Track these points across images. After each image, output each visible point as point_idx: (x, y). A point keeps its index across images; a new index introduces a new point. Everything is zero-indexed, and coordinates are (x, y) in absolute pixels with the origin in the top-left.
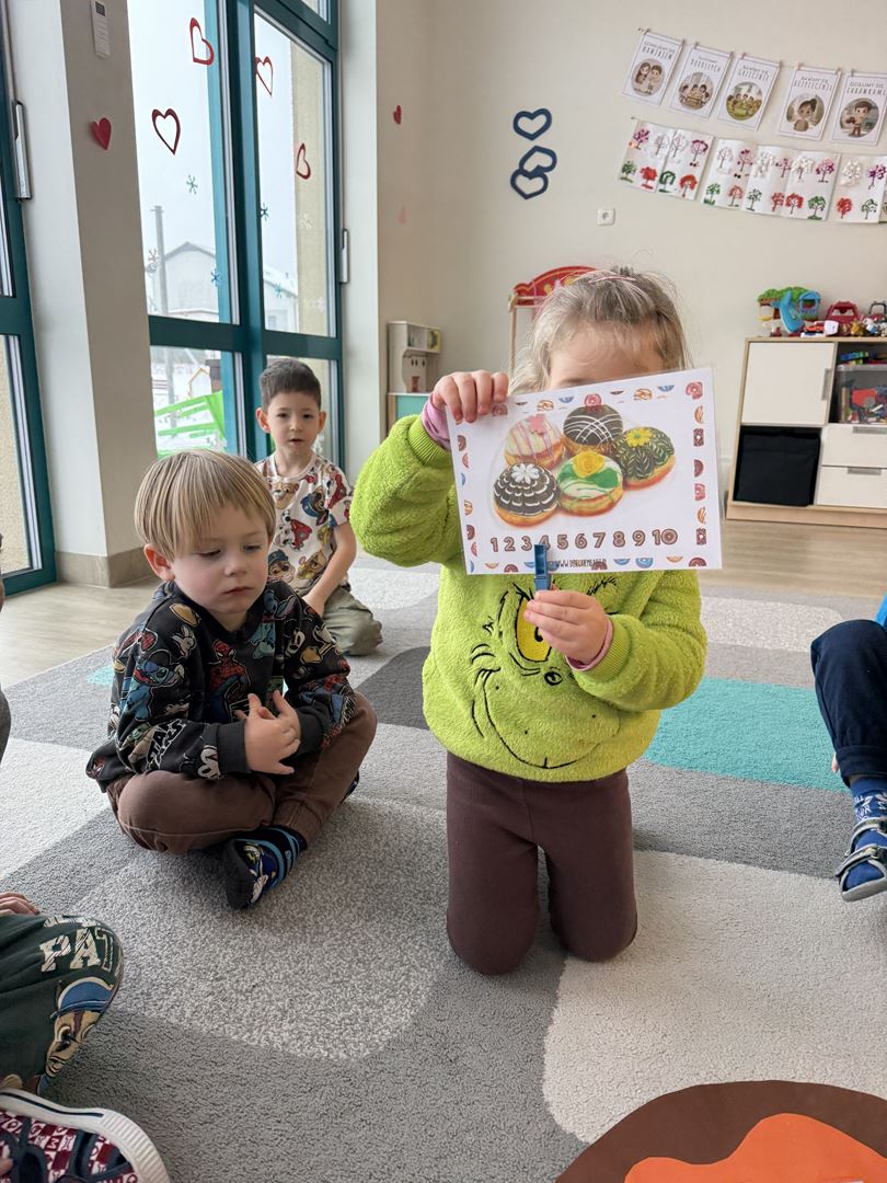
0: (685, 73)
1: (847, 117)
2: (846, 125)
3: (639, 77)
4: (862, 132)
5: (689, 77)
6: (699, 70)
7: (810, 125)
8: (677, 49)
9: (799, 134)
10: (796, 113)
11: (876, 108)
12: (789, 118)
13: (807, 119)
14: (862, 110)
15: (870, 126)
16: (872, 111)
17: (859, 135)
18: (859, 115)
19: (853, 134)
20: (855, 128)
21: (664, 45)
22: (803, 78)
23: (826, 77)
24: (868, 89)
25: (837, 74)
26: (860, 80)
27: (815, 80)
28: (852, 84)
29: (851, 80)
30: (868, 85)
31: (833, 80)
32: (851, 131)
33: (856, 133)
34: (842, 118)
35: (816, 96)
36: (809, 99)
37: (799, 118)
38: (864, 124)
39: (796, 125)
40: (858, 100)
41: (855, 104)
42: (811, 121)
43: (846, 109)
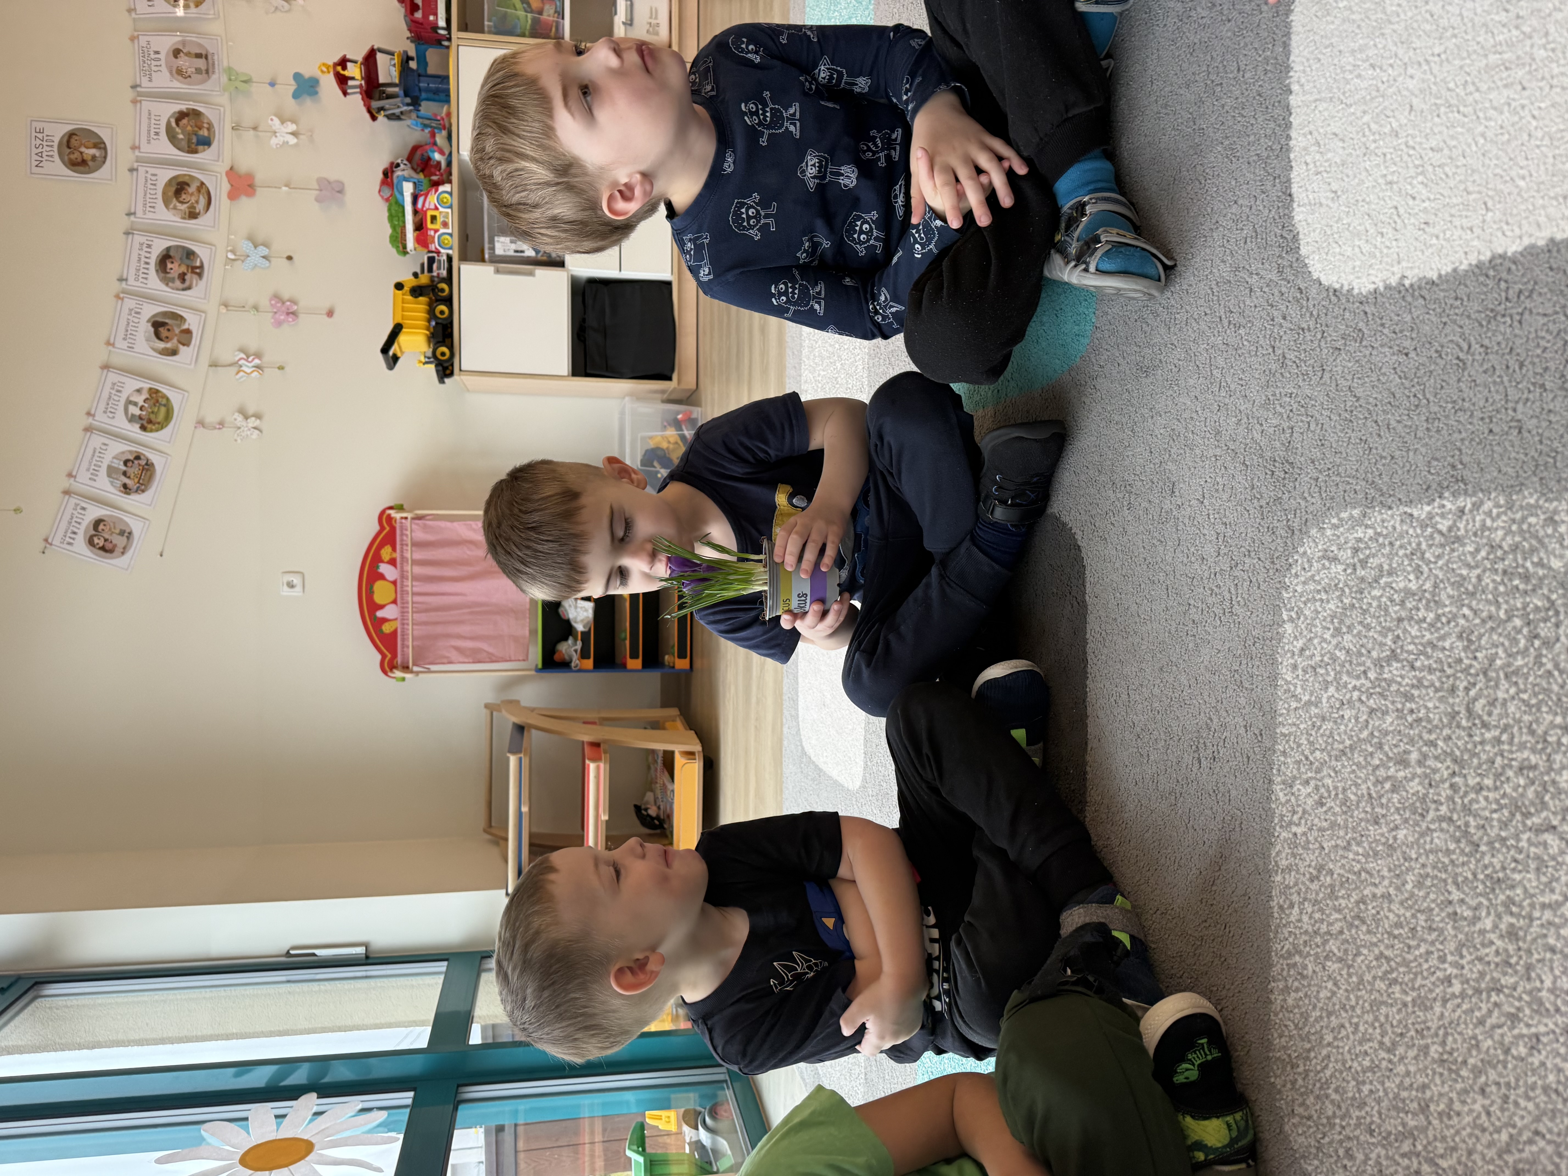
0: (106, 487)
1: (178, 283)
2: (187, 284)
3: (106, 550)
4: (198, 264)
5: (112, 483)
6: (103, 471)
7: (185, 327)
8: (73, 501)
9: (195, 340)
10: (169, 345)
11: (168, 249)
12: (174, 352)
13: (177, 331)
14: (169, 266)
15: (190, 254)
16: (172, 253)
17: (201, 267)
18: (175, 268)
19: (200, 275)
20: (193, 272)
21: (67, 517)
22: (125, 339)
23: (125, 311)
24: (143, 259)
25: (122, 299)
26: (132, 271)
27: (128, 324)
28: (137, 280)
29: (131, 281)
30: (139, 260)
31: (130, 303)
32: (195, 277)
33: (198, 271)
34: (178, 289)
35: (148, 321)
36: (152, 330)
37: (175, 341)
38: (188, 262)
39: (184, 345)
40: (157, 271)
41: (162, 275)
42: (179, 326)
43: (167, 285)
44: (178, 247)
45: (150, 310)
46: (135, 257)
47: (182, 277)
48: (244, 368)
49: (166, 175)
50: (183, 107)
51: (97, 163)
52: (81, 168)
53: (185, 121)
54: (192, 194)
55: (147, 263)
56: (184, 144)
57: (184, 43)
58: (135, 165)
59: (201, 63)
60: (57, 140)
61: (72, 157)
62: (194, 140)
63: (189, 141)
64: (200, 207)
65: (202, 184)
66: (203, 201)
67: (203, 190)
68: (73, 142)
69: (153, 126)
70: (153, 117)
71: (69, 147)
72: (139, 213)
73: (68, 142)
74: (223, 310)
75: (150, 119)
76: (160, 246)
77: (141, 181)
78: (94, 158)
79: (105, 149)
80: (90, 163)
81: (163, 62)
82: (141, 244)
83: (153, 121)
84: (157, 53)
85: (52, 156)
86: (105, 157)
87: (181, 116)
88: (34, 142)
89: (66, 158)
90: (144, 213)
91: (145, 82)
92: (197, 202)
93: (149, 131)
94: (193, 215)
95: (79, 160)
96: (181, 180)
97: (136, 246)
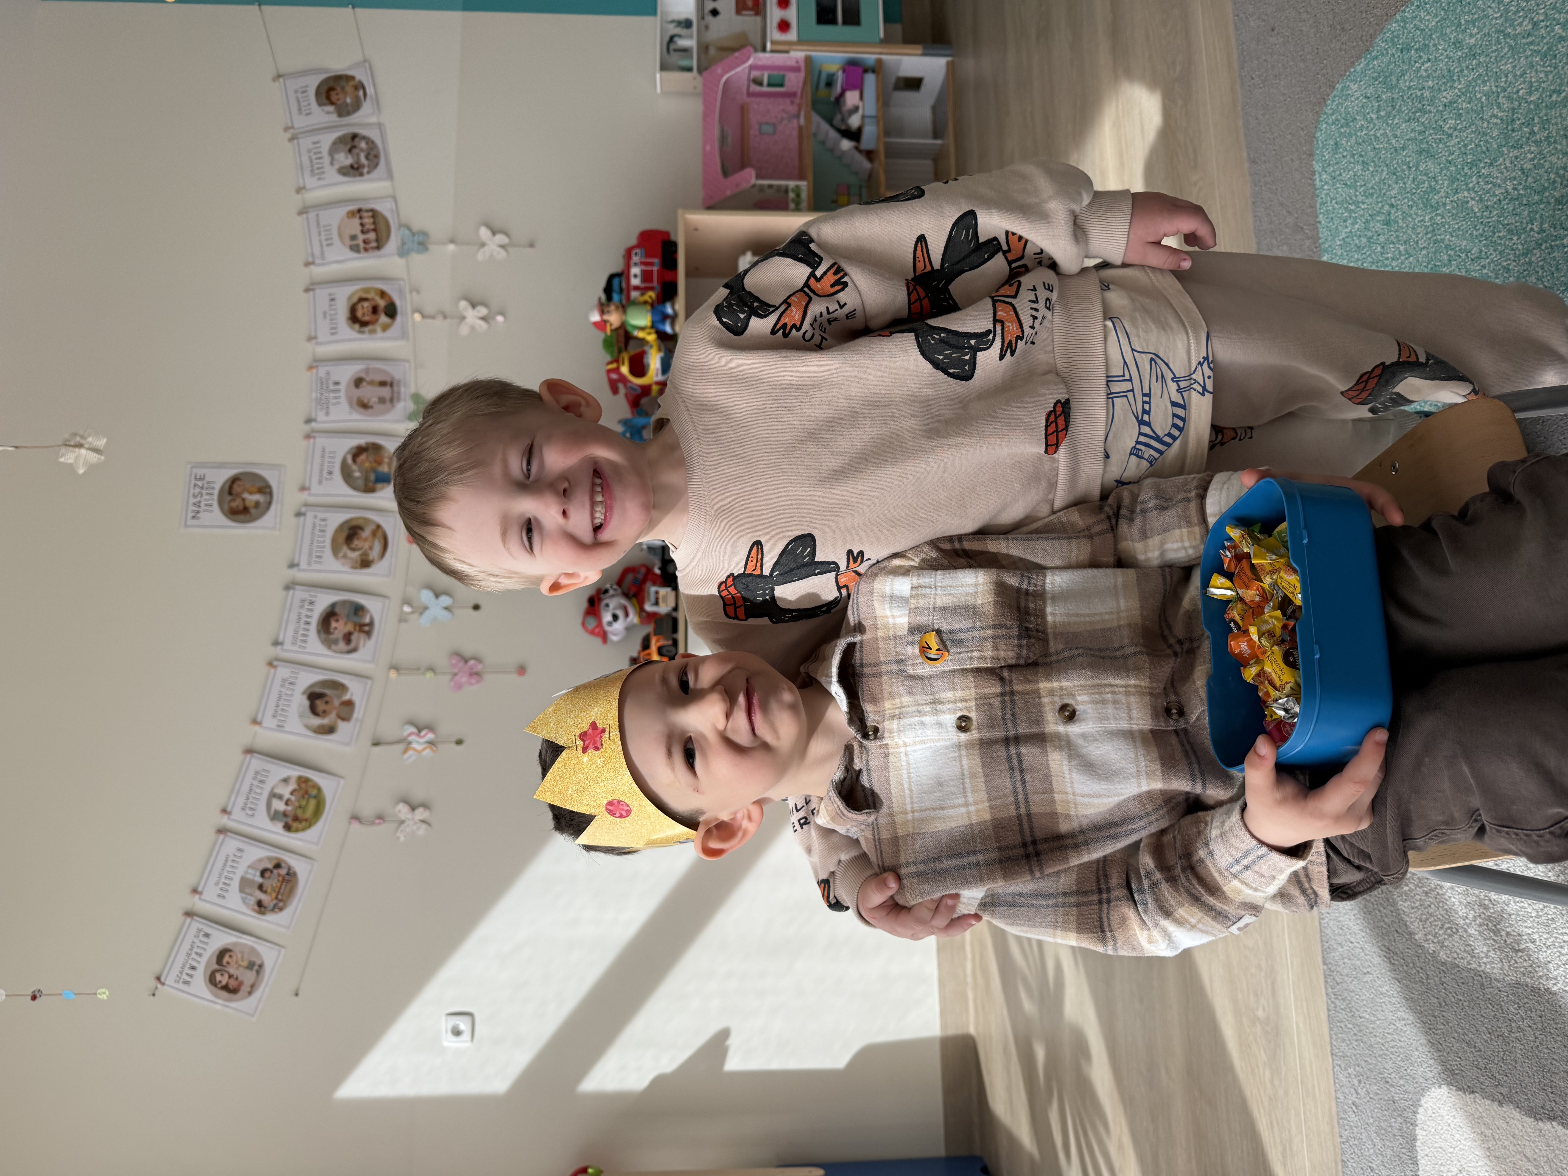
0: (239, 907)
1: (342, 645)
2: (353, 645)
3: (230, 990)
4: (367, 620)
5: (244, 900)
6: (235, 884)
7: (347, 697)
8: (195, 925)
9: (357, 714)
10: (326, 721)
11: (333, 605)
12: (330, 730)
13: (336, 703)
14: (334, 624)
15: (358, 609)
16: (338, 610)
17: (371, 624)
18: (339, 627)
19: (369, 634)
20: (361, 631)
21: (186, 947)
22: (274, 716)
23: (278, 682)
24: (304, 619)
25: (275, 667)
26: (290, 633)
27: (280, 698)
28: (294, 644)
29: (288, 646)
30: (299, 619)
31: (283, 672)
32: (363, 636)
33: (366, 629)
34: (342, 652)
35: (304, 693)
36: (307, 703)
37: (333, 715)
38: (356, 619)
39: (343, 719)
40: (319, 632)
41: (324, 636)
42: (339, 696)
43: (329, 647)
44: (344, 603)
45: (308, 679)
46: (294, 617)
47: (348, 638)
48: (415, 745)
49: (337, 519)
50: (362, 441)
51: (262, 509)
52: (241, 517)
53: (363, 457)
54: (366, 540)
55: (307, 623)
56: (360, 483)
57: (367, 371)
58: (303, 510)
59: (385, 392)
60: (218, 487)
61: (234, 504)
62: (372, 477)
63: (366, 479)
64: (374, 554)
65: (379, 527)
66: (377, 546)
67: (379, 534)
68: (237, 488)
69: (326, 464)
70: (327, 454)
71: (230, 493)
72: (303, 565)
73: (231, 488)
74: (393, 674)
75: (323, 457)
76: (324, 601)
77: (308, 529)
78: (257, 504)
79: (271, 494)
80: (253, 511)
81: (342, 394)
82: (303, 601)
83: (327, 459)
84: (337, 383)
85: (210, 505)
86: (270, 503)
87: (359, 451)
88: (192, 491)
89: (226, 507)
90: (309, 563)
91: (321, 416)
92: (371, 548)
93: (321, 471)
94: (365, 563)
95: (241, 507)
96: (354, 523)
97: (297, 603)
